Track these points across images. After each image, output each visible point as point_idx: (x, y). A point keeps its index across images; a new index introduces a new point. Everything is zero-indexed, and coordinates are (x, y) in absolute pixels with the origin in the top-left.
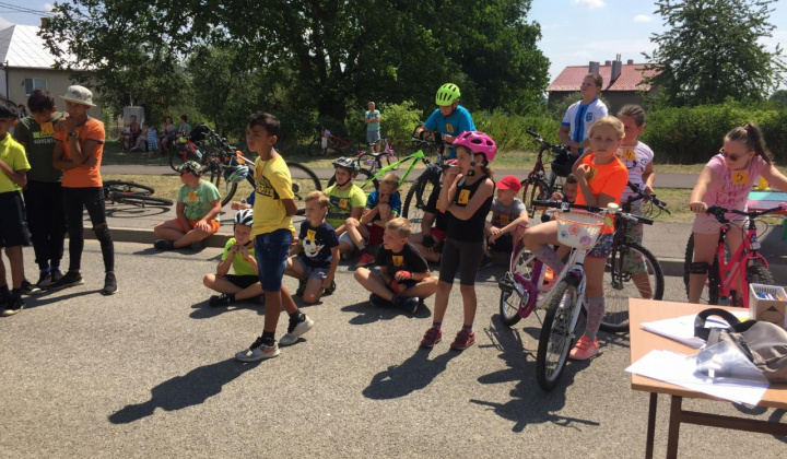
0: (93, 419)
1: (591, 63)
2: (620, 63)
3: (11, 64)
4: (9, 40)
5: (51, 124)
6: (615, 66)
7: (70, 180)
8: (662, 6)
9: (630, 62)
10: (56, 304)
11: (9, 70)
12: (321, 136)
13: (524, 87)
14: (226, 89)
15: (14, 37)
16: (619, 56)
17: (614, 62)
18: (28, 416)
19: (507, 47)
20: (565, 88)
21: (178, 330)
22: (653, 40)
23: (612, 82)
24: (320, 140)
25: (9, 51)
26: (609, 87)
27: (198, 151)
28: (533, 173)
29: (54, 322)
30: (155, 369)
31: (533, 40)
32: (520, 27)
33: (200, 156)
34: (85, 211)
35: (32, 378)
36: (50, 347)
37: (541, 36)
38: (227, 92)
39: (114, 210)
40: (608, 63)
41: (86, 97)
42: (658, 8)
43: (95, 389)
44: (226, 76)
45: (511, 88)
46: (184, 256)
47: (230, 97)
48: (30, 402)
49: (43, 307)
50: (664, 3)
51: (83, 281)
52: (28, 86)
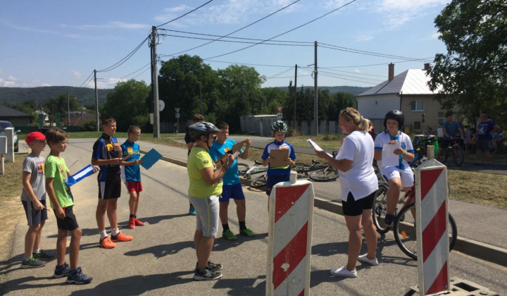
3: (403, 93)
4: (404, 79)
11: (403, 96)
15: (407, 77)
25: (404, 85)
52: (413, 106)
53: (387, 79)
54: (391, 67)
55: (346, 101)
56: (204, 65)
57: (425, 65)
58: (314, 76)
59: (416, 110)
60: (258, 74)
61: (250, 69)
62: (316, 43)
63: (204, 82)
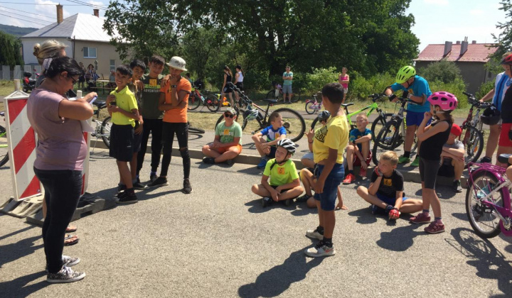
1: (447, 42)
2: (467, 43)
3: (77, 38)
4: (75, 23)
5: (156, 80)
6: (464, 46)
7: (167, 117)
8: (505, 4)
9: (474, 42)
10: (158, 198)
11: (74, 41)
12: (275, 88)
13: (401, 58)
14: (206, 55)
15: (77, 21)
16: (466, 38)
17: (463, 42)
19: (392, 31)
20: (428, 59)
21: (244, 221)
22: (498, 26)
23: (461, 55)
24: (274, 92)
25: (75, 29)
26: (459, 59)
27: (202, 97)
28: (467, 121)
31: (409, 27)
32: (400, 17)
33: (203, 100)
34: (151, 135)
35: (165, 250)
37: (414, 23)
38: (207, 58)
40: (458, 43)
41: (182, 65)
42: (502, 6)
44: (206, 47)
45: (392, 59)
46: (223, 169)
47: (208, 61)
49: (150, 200)
50: (506, 2)
51: (168, 183)
52: (85, 52)
53: (56, 21)
54: (59, 8)
55: (9, 41)
57: (94, 10)
59: (89, 57)
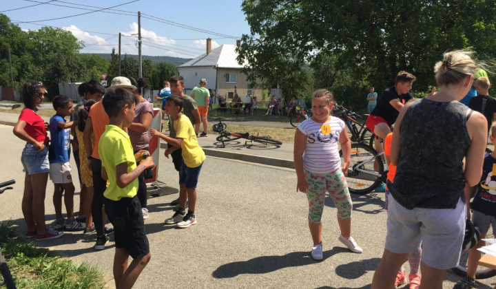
0: (214, 247)
3: (219, 66)
4: (220, 53)
15: (222, 52)
18: (186, 240)
25: (220, 59)
27: (306, 115)
29: (209, 198)
30: (249, 228)
36: (204, 210)
38: (333, 80)
39: (251, 145)
43: (218, 232)
48: (188, 234)
52: (227, 78)
54: (209, 41)
55: (168, 70)
56: (12, 25)
58: (138, 46)
59: (230, 82)
60: (76, 39)
61: (66, 33)
62: (139, 13)
63: (12, 44)
